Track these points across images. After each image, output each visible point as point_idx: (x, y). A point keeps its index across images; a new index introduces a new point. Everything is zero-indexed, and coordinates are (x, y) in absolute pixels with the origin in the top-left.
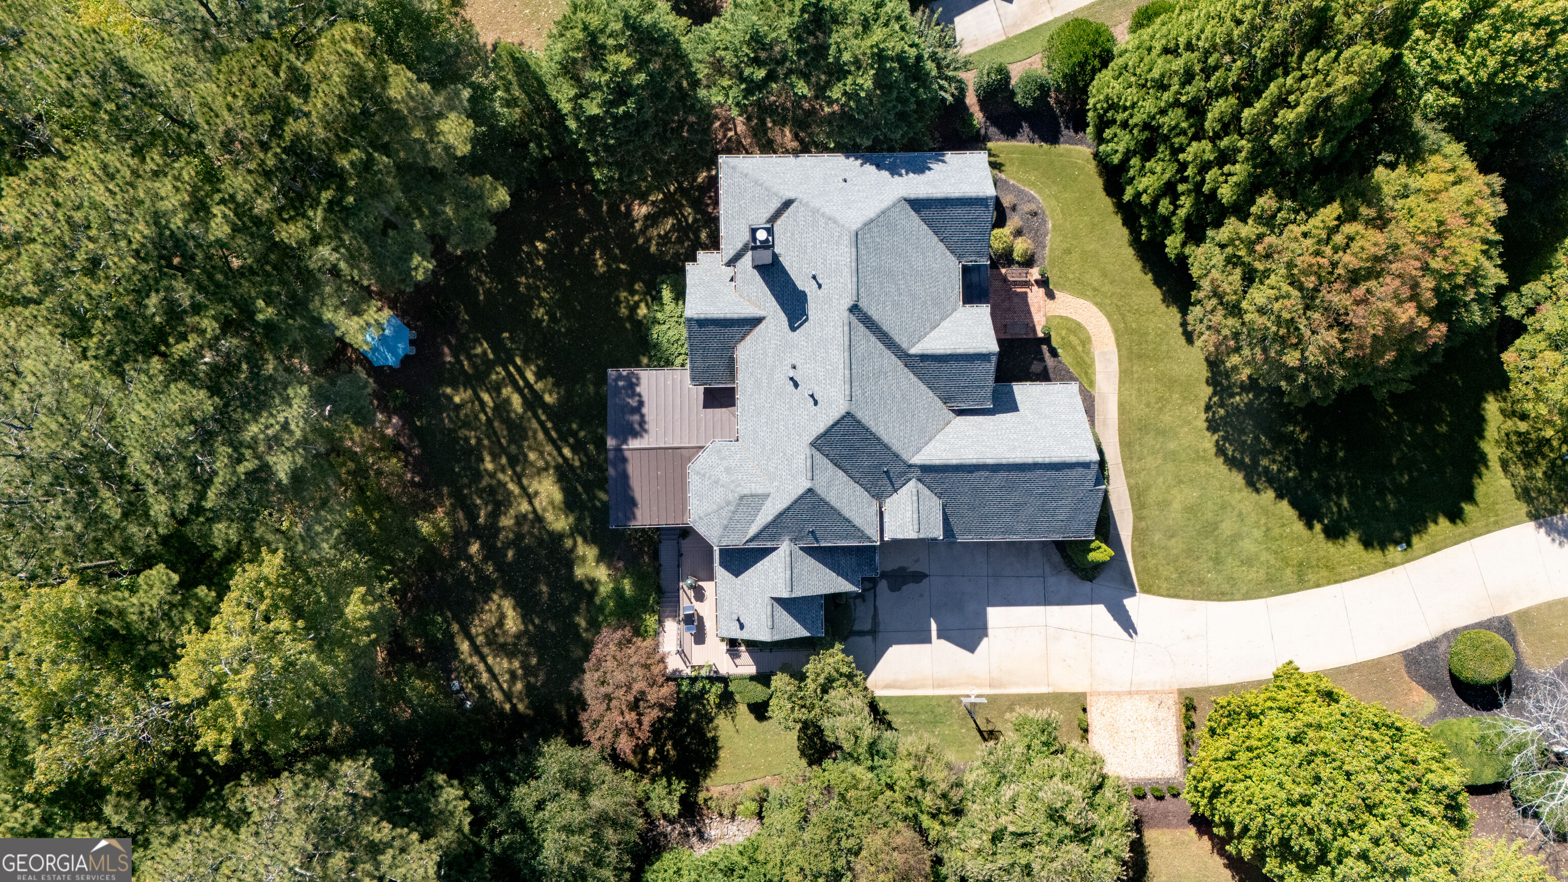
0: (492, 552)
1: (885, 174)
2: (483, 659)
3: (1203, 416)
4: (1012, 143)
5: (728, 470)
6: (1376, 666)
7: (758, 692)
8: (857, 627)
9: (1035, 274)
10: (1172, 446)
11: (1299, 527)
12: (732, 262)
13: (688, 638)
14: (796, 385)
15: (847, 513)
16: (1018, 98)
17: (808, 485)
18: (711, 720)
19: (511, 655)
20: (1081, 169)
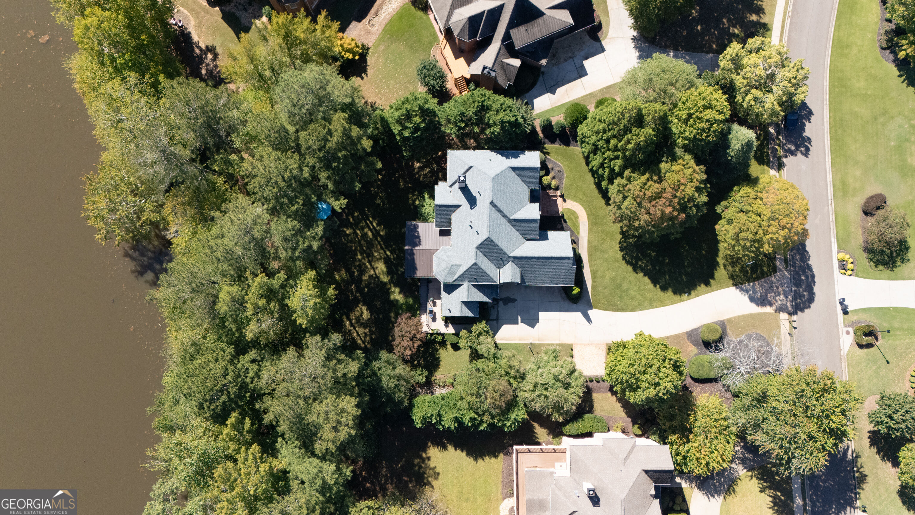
0: (359, 289)
1: (504, 158)
2: (355, 328)
3: (618, 246)
4: (553, 145)
5: (447, 256)
6: (677, 337)
7: (455, 339)
8: (491, 318)
9: (559, 193)
10: (606, 256)
11: (651, 286)
12: (451, 186)
13: (430, 320)
14: (472, 228)
15: (487, 272)
16: (555, 130)
17: (475, 261)
18: (437, 351)
19: (365, 327)
20: (577, 156)
